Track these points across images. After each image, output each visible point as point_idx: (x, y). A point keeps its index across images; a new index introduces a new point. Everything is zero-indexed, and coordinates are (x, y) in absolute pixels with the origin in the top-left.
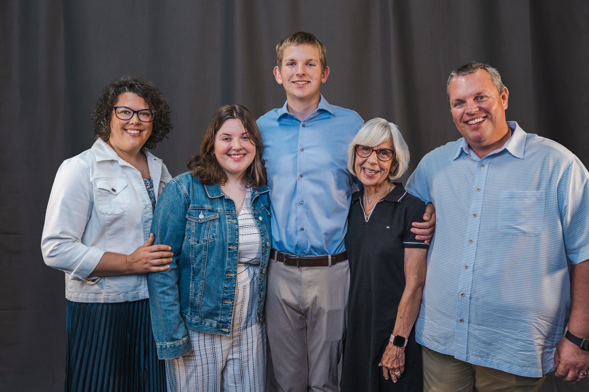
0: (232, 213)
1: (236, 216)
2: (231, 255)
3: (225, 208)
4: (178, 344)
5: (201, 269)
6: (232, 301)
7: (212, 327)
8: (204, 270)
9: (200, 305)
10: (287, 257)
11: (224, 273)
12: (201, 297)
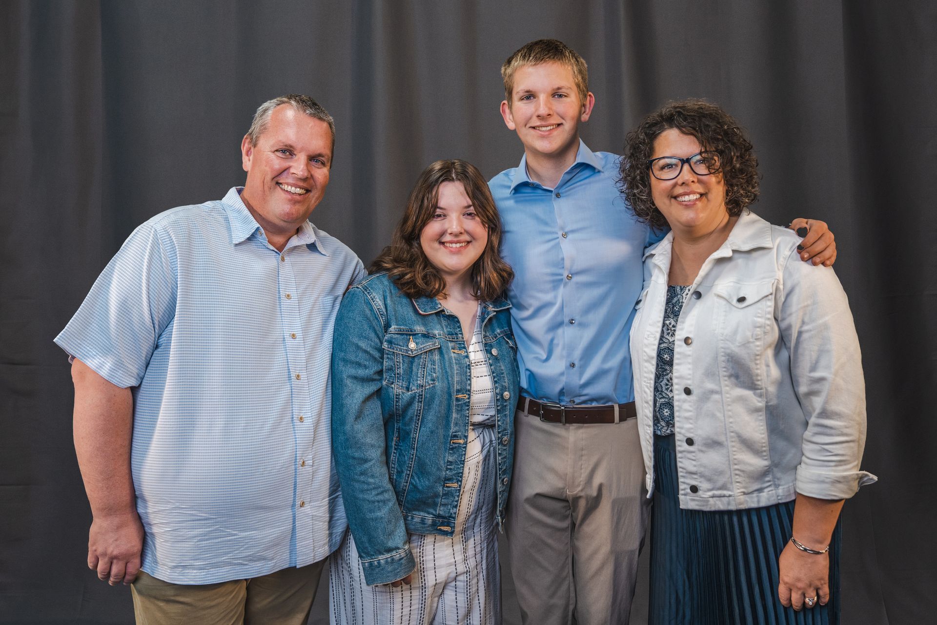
0: (457, 338)
1: (464, 344)
2: (459, 409)
3: (445, 331)
4: (398, 555)
5: (411, 432)
6: (459, 483)
7: (424, 524)
8: (416, 434)
9: (405, 490)
10: (545, 407)
11: (448, 439)
12: (408, 477)
